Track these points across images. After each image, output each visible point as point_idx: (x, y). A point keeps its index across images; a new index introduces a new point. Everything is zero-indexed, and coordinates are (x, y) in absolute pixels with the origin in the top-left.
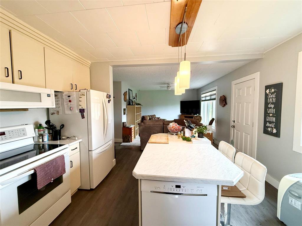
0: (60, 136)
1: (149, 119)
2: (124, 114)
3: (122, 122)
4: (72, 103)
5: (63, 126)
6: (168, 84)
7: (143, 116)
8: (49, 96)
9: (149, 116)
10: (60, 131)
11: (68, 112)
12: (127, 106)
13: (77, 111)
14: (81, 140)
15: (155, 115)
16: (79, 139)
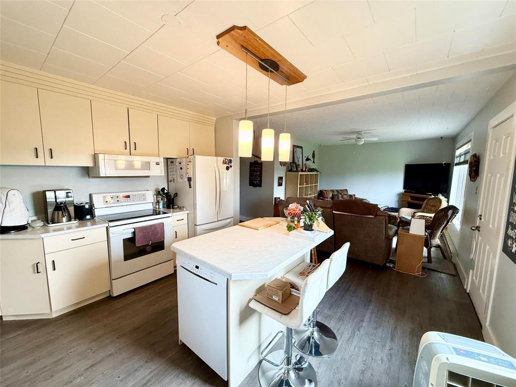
0: (173, 204)
1: (331, 196)
2: (280, 184)
3: (274, 197)
4: (182, 171)
5: (176, 195)
6: (358, 133)
7: (320, 191)
8: (158, 164)
9: (333, 191)
10: (173, 199)
11: (180, 180)
12: (288, 173)
13: (186, 180)
14: (188, 212)
15: (346, 190)
16: (187, 210)
